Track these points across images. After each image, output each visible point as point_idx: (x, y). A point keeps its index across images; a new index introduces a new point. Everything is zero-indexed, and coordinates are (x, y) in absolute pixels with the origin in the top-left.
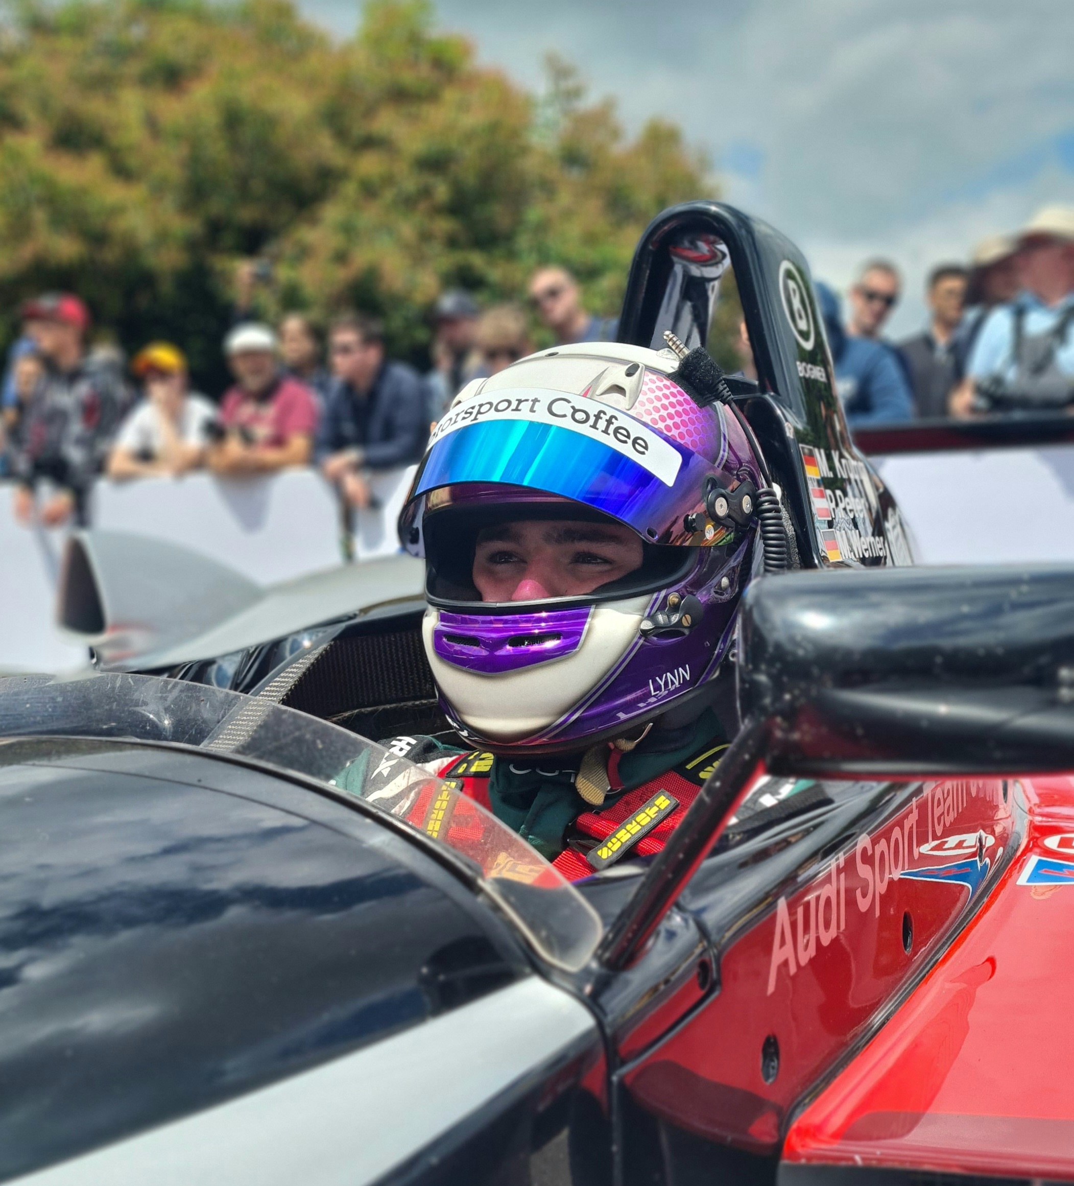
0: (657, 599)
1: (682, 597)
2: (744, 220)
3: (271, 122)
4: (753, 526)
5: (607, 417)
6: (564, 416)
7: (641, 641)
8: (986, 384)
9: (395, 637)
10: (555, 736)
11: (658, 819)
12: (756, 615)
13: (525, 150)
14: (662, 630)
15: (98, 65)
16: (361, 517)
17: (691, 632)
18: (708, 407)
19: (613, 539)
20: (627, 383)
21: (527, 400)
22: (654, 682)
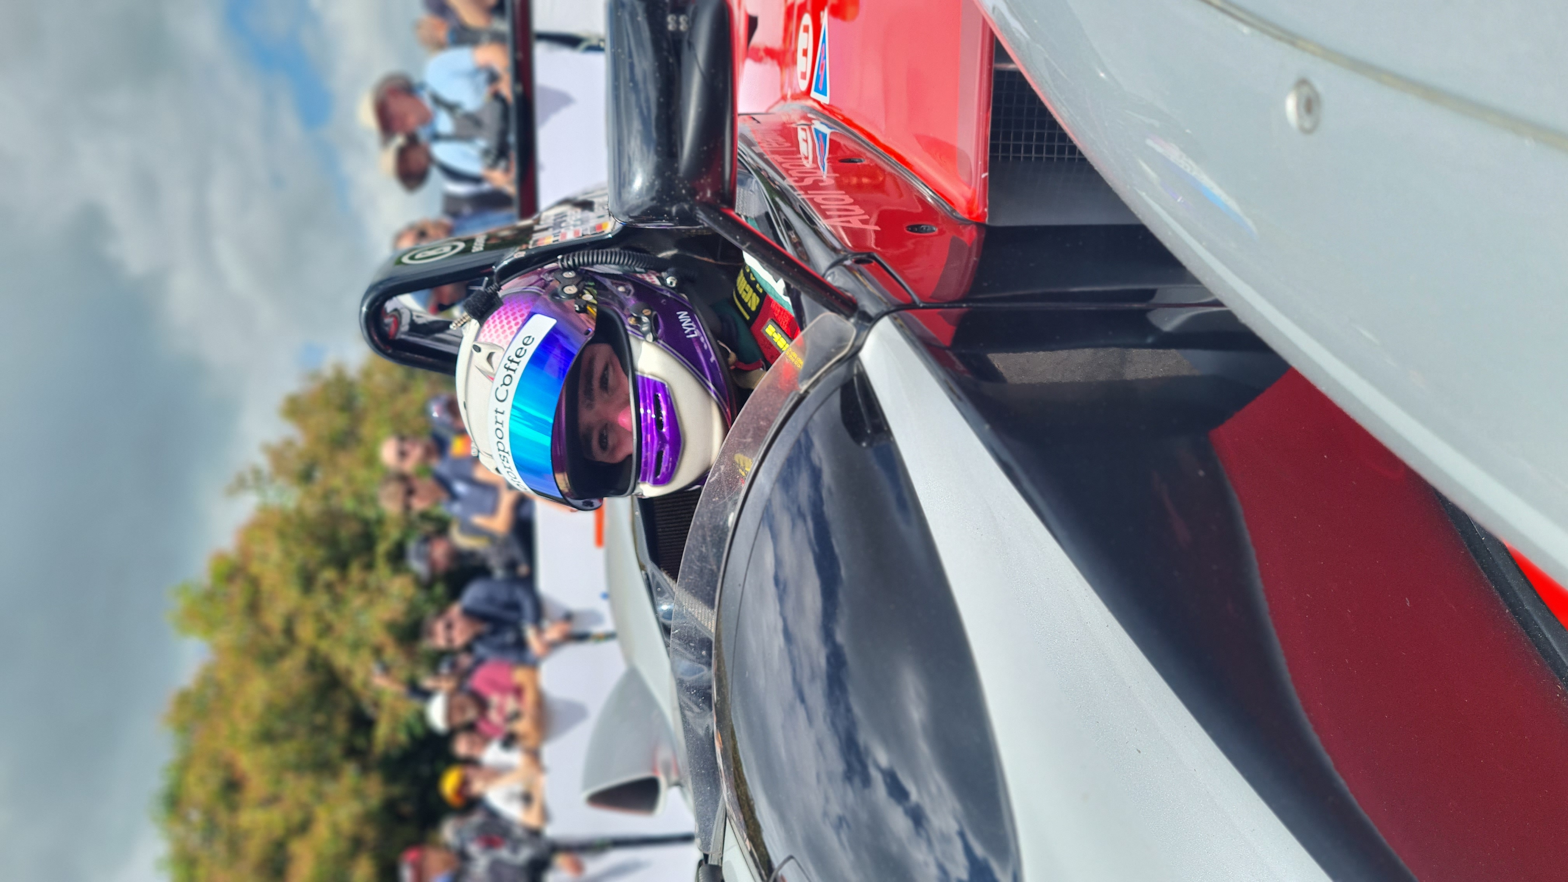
0: (632, 332)
1: (632, 315)
2: (372, 288)
3: (270, 706)
4: (584, 272)
5: (509, 362)
6: (507, 391)
7: (661, 342)
8: (489, 161)
9: (659, 528)
10: (725, 400)
11: (782, 332)
12: (635, 214)
13: (299, 511)
14: (653, 327)
15: (220, 847)
16: (578, 627)
17: (655, 310)
18: (503, 300)
19: (591, 361)
20: (485, 351)
21: (496, 417)
22: (688, 334)
